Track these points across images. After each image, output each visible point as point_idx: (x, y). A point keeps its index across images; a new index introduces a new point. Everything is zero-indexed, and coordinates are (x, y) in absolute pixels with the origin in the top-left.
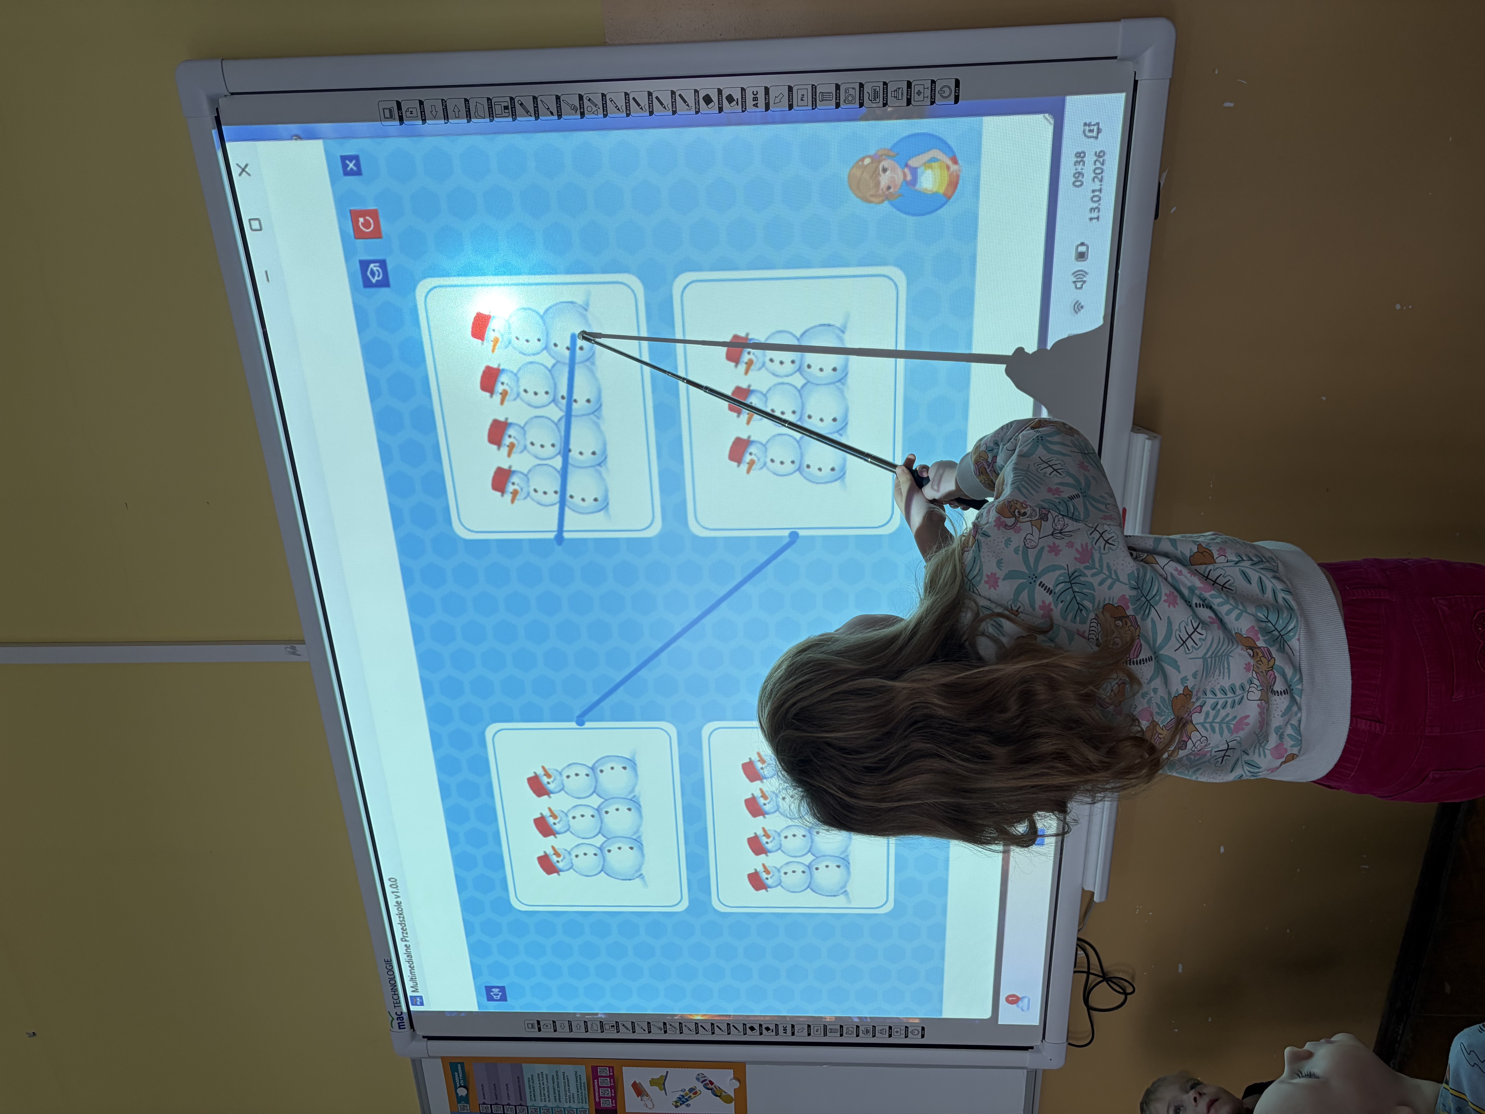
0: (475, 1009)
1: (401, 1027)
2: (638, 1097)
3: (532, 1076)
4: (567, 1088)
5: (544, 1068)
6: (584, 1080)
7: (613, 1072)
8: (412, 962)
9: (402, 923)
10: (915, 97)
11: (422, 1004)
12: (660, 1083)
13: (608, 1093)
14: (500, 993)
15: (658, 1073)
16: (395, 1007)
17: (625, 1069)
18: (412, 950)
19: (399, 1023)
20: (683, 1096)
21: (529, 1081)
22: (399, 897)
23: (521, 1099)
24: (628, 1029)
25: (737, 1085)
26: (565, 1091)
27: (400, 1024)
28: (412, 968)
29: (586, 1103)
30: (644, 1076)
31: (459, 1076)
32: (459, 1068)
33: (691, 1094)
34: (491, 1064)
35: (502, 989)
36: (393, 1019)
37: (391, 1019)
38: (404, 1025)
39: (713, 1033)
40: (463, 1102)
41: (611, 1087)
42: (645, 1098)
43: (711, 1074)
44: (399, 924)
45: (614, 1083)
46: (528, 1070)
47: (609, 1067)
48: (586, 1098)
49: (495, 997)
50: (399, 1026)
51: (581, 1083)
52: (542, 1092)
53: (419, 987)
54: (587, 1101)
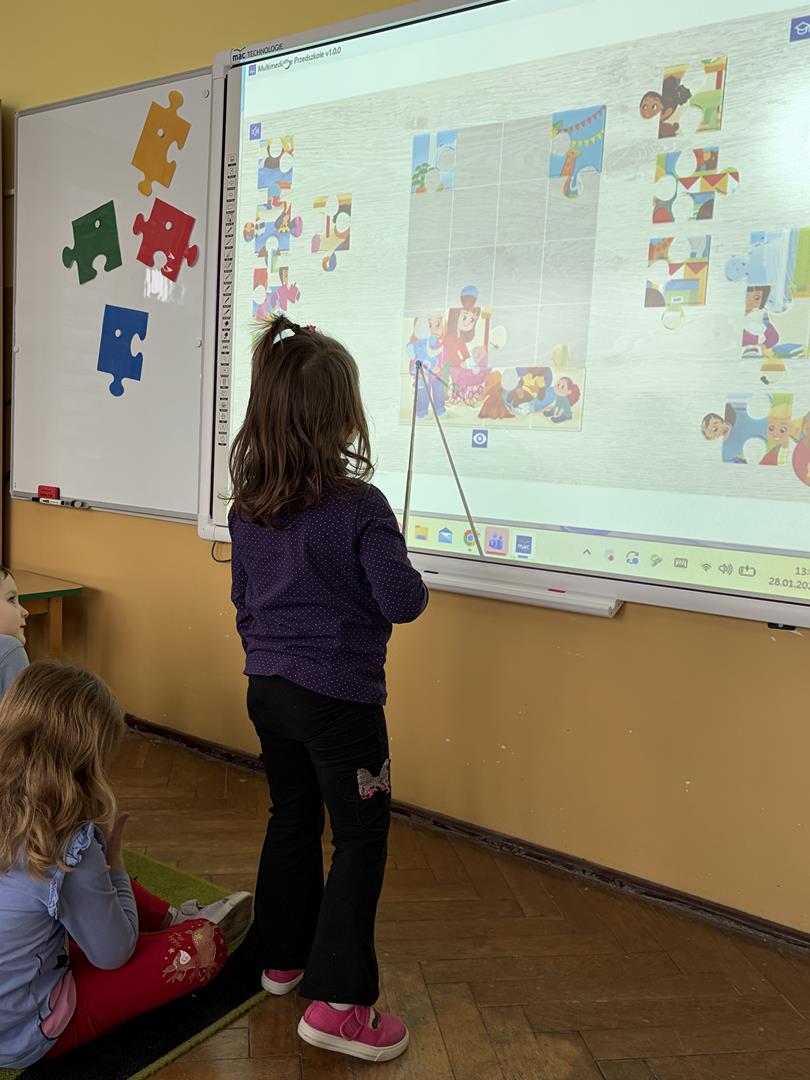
9: (308, 58)
11: (250, 75)
14: (256, 135)
22: (327, 54)
24: (229, 232)
28: (273, 66)
35: (259, 136)
39: (224, 295)
44: (308, 55)
49: (253, 131)
53: (261, 72)
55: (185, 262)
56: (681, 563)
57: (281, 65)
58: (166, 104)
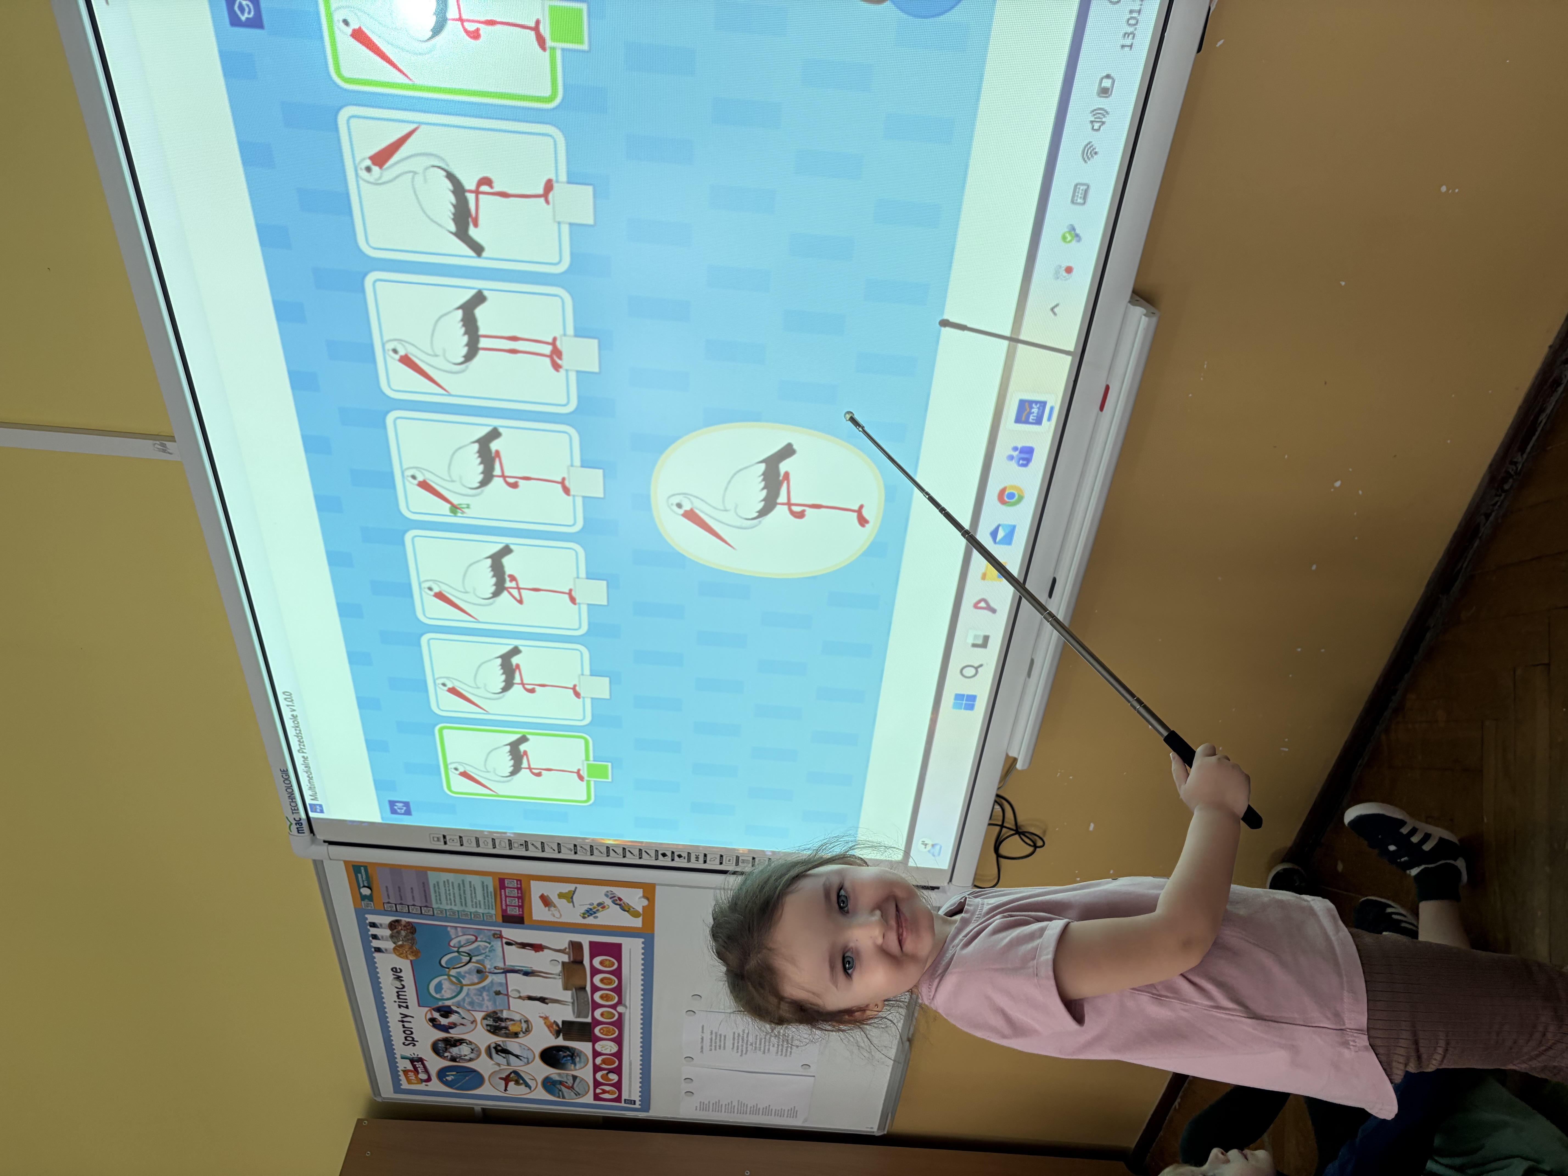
0: (378, 820)
1: (300, 832)
2: (545, 907)
3: (438, 883)
4: (473, 895)
5: (451, 877)
6: (491, 889)
7: (521, 884)
8: (310, 772)
9: (299, 735)
11: (322, 811)
12: (569, 897)
13: (516, 902)
14: (405, 808)
15: (567, 888)
16: (293, 813)
17: (533, 883)
18: (310, 761)
19: (297, 828)
20: (591, 909)
21: (435, 887)
22: (294, 710)
23: (426, 901)
24: (537, 848)
25: (645, 902)
26: (472, 897)
27: (299, 829)
28: (310, 778)
29: (492, 909)
30: (552, 890)
31: (362, 877)
32: (363, 871)
33: (599, 908)
34: (396, 870)
35: (407, 804)
36: (291, 824)
37: (289, 823)
38: (303, 830)
39: (624, 857)
40: (366, 900)
41: (518, 898)
42: (552, 909)
43: (619, 892)
44: (295, 736)
45: (521, 893)
46: (433, 878)
47: (517, 880)
48: (492, 905)
49: (399, 811)
50: (298, 831)
51: (487, 892)
52: (448, 897)
53: (318, 796)
54: (494, 908)
56: (1080, 194)
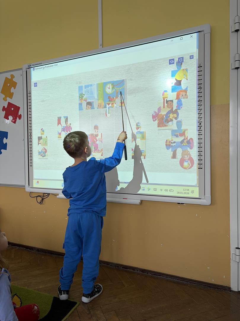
10: (200, 161)
11: (33, 70)
19: (29, 65)
22: (54, 66)
24: (30, 110)
35: (37, 86)
39: (30, 127)
44: (49, 66)
49: (35, 85)
53: (36, 70)
55: (18, 118)
56: (155, 190)
57: (41, 68)
58: (10, 78)
